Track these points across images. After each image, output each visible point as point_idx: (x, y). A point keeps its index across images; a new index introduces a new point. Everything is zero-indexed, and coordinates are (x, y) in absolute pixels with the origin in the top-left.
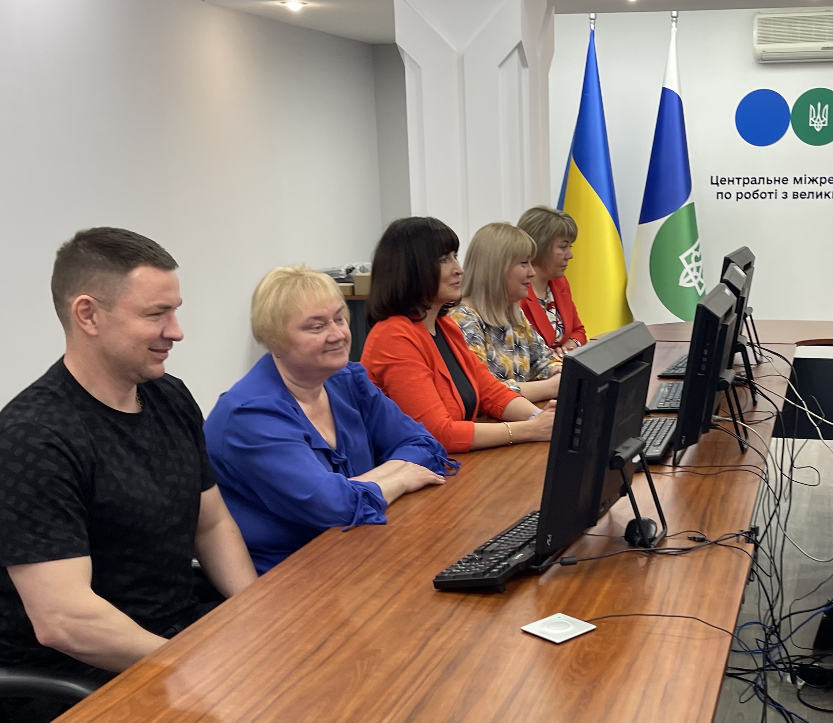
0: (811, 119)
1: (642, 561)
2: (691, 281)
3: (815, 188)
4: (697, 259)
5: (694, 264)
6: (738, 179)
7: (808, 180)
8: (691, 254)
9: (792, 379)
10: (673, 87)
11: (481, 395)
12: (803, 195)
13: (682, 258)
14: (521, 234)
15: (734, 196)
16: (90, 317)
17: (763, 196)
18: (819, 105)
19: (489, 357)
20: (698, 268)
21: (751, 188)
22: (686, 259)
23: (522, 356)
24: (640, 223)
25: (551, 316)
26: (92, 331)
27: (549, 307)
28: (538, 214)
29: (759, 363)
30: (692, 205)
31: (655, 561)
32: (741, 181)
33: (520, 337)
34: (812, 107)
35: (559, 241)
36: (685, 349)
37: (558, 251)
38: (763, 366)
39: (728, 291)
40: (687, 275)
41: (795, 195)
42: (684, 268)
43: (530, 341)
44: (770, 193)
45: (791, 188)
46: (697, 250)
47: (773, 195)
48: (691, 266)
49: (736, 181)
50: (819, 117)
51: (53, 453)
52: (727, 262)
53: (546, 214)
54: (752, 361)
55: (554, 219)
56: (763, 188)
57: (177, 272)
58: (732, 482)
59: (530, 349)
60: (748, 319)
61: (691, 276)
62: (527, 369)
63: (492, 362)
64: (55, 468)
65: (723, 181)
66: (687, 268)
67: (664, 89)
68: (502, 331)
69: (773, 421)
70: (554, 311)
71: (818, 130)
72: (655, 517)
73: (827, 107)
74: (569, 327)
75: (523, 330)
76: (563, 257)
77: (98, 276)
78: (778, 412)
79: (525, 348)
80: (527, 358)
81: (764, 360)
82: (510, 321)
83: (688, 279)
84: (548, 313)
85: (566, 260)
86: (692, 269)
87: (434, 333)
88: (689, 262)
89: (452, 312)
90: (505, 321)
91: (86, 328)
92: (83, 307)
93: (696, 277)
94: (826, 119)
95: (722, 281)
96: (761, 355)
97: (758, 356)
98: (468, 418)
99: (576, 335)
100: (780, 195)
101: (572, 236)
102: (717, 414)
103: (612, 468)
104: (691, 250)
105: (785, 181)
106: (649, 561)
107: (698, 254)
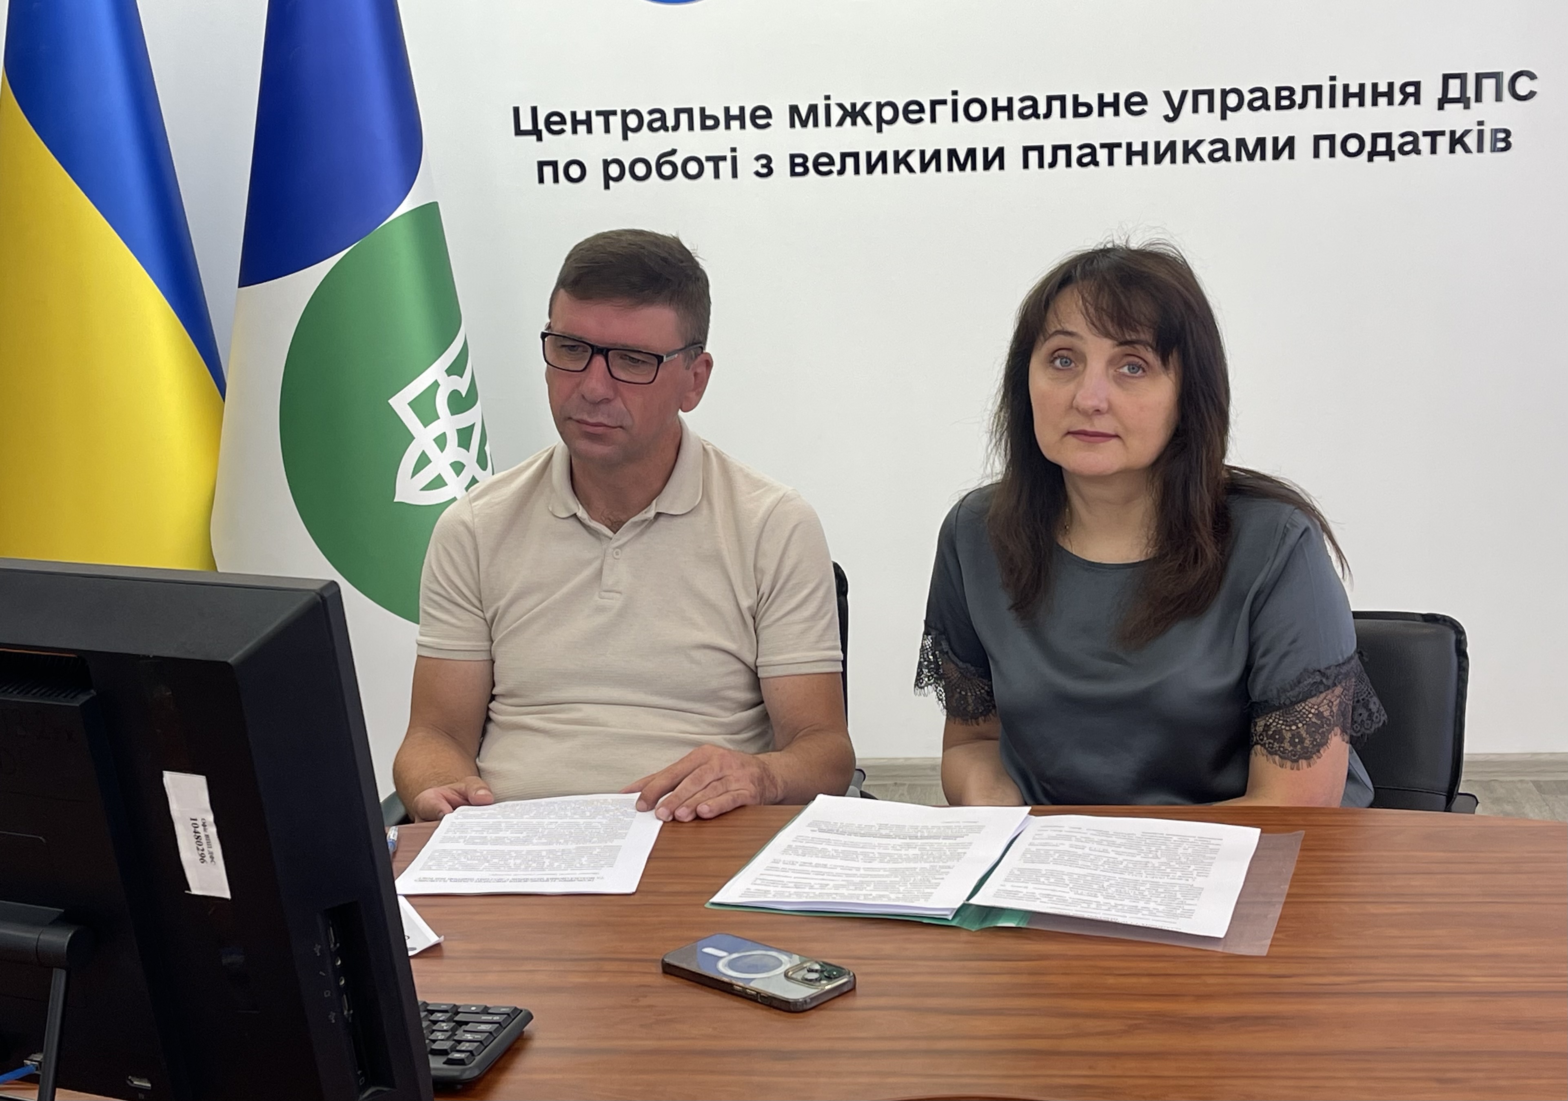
2: (438, 483)
3: (862, 138)
4: (460, 404)
5: (447, 424)
6: (606, 115)
7: (836, 113)
8: (436, 385)
12: (823, 164)
13: (400, 403)
15: (595, 173)
17: (692, 169)
20: (464, 436)
21: (650, 145)
22: (415, 405)
24: (245, 283)
40: (423, 461)
41: (798, 165)
42: (409, 437)
44: (716, 160)
45: (782, 140)
46: (457, 368)
47: (725, 167)
48: (436, 429)
56: (689, 142)
61: (440, 465)
65: (555, 124)
66: (423, 437)
83: (427, 475)
86: (441, 441)
88: (427, 415)
93: (458, 467)
100: (748, 166)
104: (435, 372)
105: (760, 117)
107: (462, 385)
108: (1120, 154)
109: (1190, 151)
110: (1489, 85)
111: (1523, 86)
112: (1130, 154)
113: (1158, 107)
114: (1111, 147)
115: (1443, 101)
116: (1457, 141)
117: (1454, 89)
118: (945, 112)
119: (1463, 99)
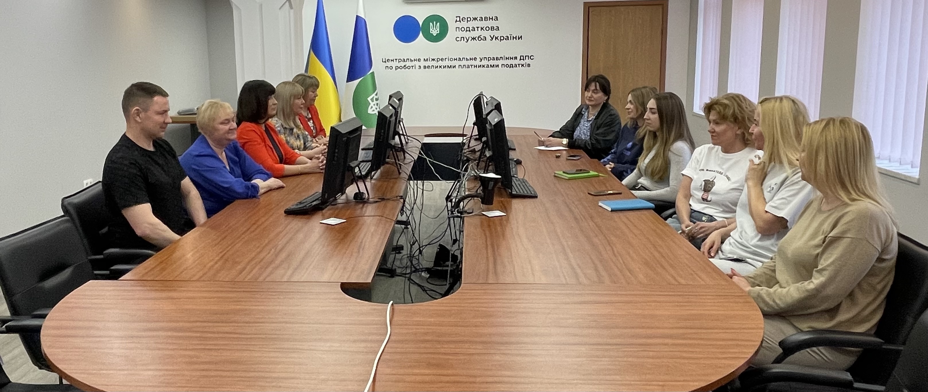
0: (431, 30)
1: (361, 205)
2: (374, 111)
3: (434, 63)
4: (377, 100)
5: (375, 102)
6: (396, 59)
7: (431, 60)
8: (373, 97)
9: (422, 149)
10: (362, 15)
11: (285, 155)
12: (429, 67)
13: (369, 99)
14: (296, 86)
15: (394, 68)
16: (139, 116)
17: (408, 68)
18: (435, 22)
19: (287, 140)
20: (377, 104)
21: (402, 64)
22: (371, 99)
23: (300, 141)
24: (347, 82)
25: (311, 124)
26: (140, 121)
27: (309, 120)
28: (300, 77)
29: (407, 143)
30: (373, 73)
31: (366, 205)
32: (397, 60)
33: (299, 132)
34: (431, 24)
35: (311, 89)
36: (373, 139)
37: (311, 93)
38: (409, 144)
39: (391, 108)
40: (372, 107)
41: (425, 67)
42: (370, 104)
43: (303, 134)
44: (412, 66)
45: (422, 63)
46: (376, 95)
47: (414, 67)
48: (374, 103)
49: (395, 60)
50: (435, 28)
51: (133, 166)
52: (391, 97)
53: (304, 77)
54: (404, 142)
55: (308, 79)
56: (408, 64)
57: (168, 98)
58: (395, 183)
59: (303, 138)
60: (401, 123)
61: (374, 108)
62: (303, 147)
63: (288, 142)
64: (135, 171)
65: (388, 60)
66: (372, 104)
67: (357, 16)
68: (292, 129)
69: (412, 164)
70: (311, 121)
71: (435, 35)
72: (366, 192)
73: (438, 24)
74: (318, 130)
75: (299, 129)
76: (313, 96)
77: (141, 100)
78: (415, 160)
79: (301, 137)
80: (302, 142)
81: (409, 141)
82: (295, 125)
83: (372, 109)
84: (309, 123)
85: (315, 97)
86: (374, 105)
87: (264, 129)
88: (372, 101)
89: (270, 120)
90: (293, 125)
91: (137, 119)
92: (136, 112)
93: (376, 109)
94: (438, 30)
95: (389, 104)
96: (408, 139)
97: (407, 140)
98: (281, 162)
99: (322, 133)
100: (417, 67)
101: (317, 86)
102: (388, 158)
103: (348, 171)
104: (374, 95)
105: (419, 60)
106: (363, 206)
107: (377, 97)
108: (473, 66)
109: (483, 66)
110: (527, 57)
111: (532, 58)
112: (474, 66)
113: (478, 60)
114: (472, 66)
115: (520, 59)
116: (523, 65)
117: (522, 58)
118: (447, 60)
119: (523, 59)
